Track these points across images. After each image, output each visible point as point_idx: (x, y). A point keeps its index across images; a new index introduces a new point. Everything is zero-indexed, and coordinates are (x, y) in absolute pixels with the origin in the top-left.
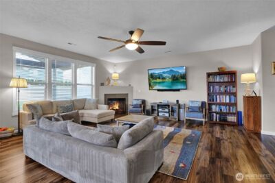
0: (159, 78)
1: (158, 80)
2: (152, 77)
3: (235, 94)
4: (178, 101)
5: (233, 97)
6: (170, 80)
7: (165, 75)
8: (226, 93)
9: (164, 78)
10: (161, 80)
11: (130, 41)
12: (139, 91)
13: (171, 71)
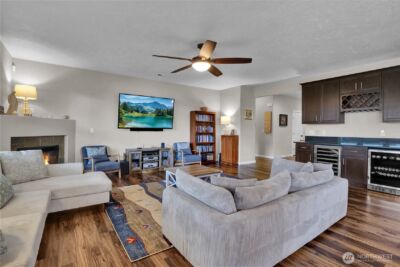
0: (137, 111)
1: (136, 114)
2: (125, 107)
3: (213, 134)
4: (163, 145)
5: (211, 137)
6: (154, 115)
7: (146, 108)
8: (207, 133)
9: (144, 112)
10: (139, 115)
11: (197, 59)
12: (92, 130)
13: (156, 103)
